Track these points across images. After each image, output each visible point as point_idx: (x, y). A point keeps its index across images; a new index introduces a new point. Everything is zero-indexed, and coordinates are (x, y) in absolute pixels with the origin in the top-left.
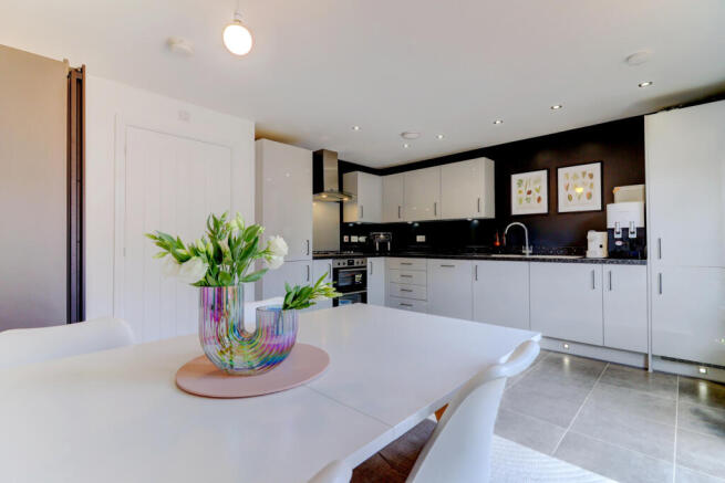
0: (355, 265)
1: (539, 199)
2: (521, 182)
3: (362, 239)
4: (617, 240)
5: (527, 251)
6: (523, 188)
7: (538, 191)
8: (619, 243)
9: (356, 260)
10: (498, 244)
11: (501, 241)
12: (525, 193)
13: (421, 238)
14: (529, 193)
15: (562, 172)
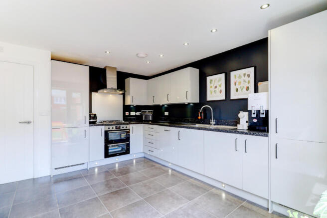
0: (121, 128)
1: (221, 91)
2: (211, 80)
3: (138, 114)
4: (254, 118)
5: (213, 122)
6: (212, 85)
7: (220, 86)
8: (255, 121)
9: (122, 126)
10: (199, 118)
11: (201, 116)
12: (213, 87)
13: (166, 114)
14: (216, 87)
15: (233, 74)
